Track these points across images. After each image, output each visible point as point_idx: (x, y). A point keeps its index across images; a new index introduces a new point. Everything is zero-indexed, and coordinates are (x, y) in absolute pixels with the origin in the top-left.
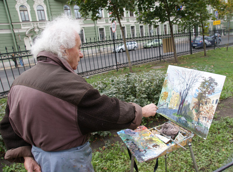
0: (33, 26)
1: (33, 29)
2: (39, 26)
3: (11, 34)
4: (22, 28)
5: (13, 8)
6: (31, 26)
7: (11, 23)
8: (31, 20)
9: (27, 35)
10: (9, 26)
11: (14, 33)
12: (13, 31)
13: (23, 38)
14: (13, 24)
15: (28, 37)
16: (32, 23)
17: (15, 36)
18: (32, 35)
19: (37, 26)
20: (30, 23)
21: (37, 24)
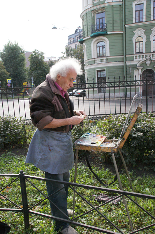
0: (145, 58)
1: (145, 61)
2: (152, 57)
3: (123, 66)
4: (135, 60)
5: (130, 40)
6: (144, 58)
7: (125, 55)
8: (144, 52)
9: (137, 67)
10: (123, 58)
11: (126, 65)
12: (126, 63)
13: (133, 71)
14: (126, 56)
15: (138, 70)
16: (145, 55)
17: (126, 68)
18: (143, 67)
19: (149, 57)
20: (143, 55)
21: (151, 55)
